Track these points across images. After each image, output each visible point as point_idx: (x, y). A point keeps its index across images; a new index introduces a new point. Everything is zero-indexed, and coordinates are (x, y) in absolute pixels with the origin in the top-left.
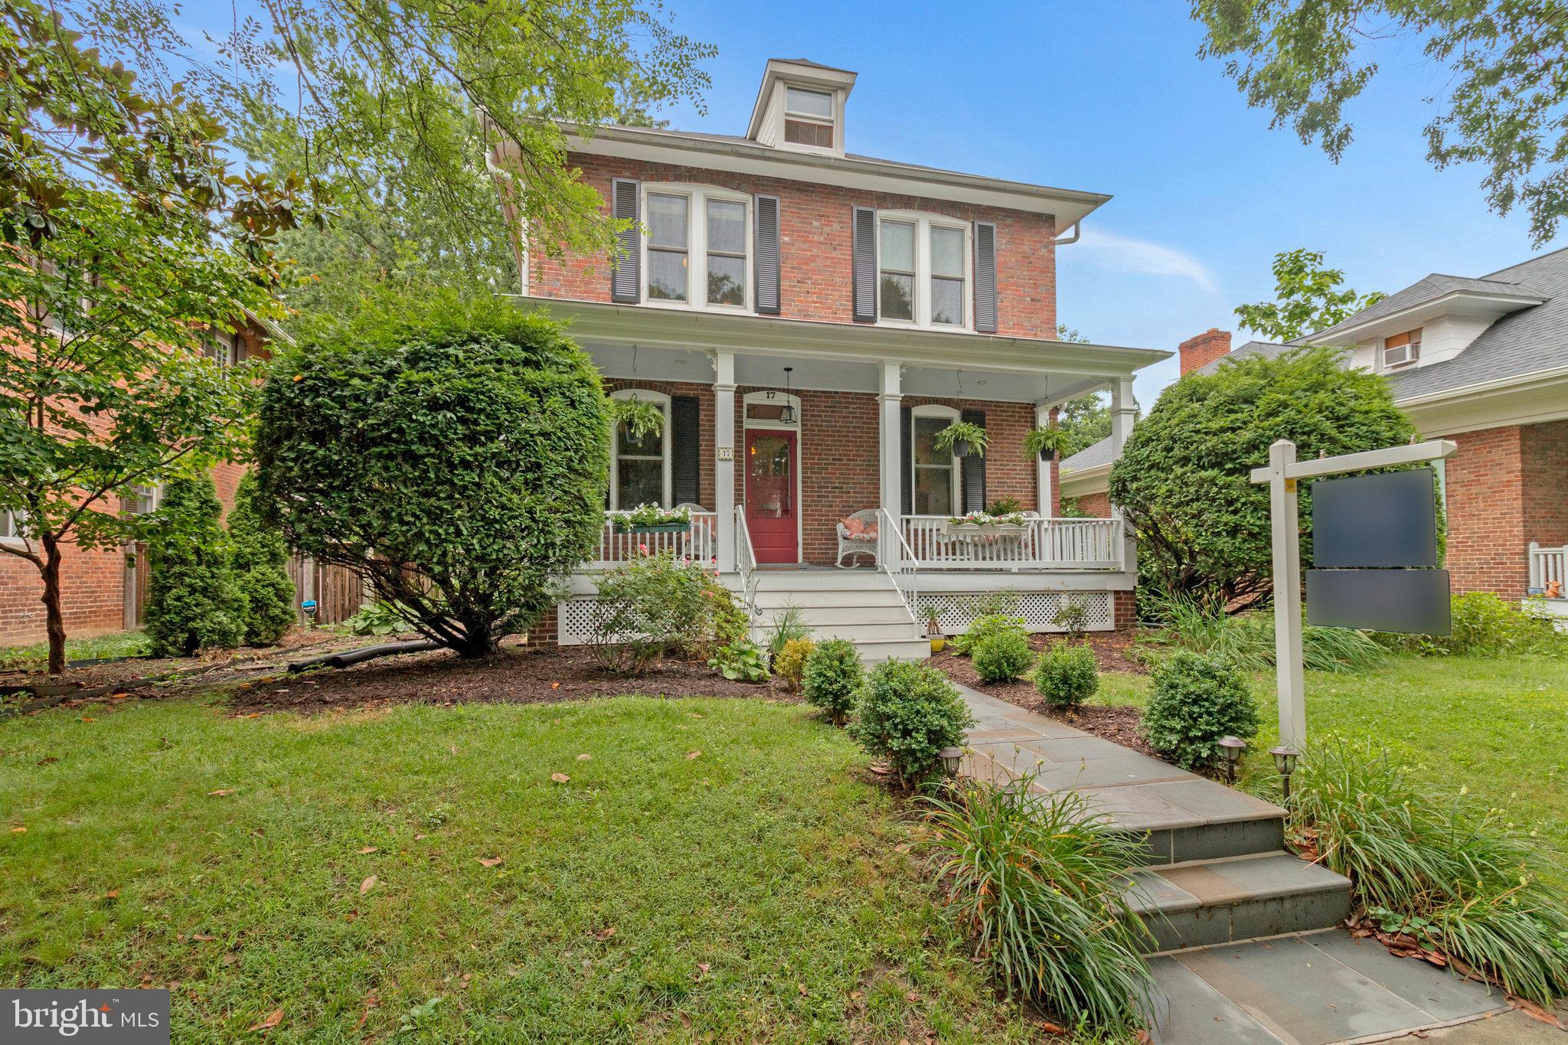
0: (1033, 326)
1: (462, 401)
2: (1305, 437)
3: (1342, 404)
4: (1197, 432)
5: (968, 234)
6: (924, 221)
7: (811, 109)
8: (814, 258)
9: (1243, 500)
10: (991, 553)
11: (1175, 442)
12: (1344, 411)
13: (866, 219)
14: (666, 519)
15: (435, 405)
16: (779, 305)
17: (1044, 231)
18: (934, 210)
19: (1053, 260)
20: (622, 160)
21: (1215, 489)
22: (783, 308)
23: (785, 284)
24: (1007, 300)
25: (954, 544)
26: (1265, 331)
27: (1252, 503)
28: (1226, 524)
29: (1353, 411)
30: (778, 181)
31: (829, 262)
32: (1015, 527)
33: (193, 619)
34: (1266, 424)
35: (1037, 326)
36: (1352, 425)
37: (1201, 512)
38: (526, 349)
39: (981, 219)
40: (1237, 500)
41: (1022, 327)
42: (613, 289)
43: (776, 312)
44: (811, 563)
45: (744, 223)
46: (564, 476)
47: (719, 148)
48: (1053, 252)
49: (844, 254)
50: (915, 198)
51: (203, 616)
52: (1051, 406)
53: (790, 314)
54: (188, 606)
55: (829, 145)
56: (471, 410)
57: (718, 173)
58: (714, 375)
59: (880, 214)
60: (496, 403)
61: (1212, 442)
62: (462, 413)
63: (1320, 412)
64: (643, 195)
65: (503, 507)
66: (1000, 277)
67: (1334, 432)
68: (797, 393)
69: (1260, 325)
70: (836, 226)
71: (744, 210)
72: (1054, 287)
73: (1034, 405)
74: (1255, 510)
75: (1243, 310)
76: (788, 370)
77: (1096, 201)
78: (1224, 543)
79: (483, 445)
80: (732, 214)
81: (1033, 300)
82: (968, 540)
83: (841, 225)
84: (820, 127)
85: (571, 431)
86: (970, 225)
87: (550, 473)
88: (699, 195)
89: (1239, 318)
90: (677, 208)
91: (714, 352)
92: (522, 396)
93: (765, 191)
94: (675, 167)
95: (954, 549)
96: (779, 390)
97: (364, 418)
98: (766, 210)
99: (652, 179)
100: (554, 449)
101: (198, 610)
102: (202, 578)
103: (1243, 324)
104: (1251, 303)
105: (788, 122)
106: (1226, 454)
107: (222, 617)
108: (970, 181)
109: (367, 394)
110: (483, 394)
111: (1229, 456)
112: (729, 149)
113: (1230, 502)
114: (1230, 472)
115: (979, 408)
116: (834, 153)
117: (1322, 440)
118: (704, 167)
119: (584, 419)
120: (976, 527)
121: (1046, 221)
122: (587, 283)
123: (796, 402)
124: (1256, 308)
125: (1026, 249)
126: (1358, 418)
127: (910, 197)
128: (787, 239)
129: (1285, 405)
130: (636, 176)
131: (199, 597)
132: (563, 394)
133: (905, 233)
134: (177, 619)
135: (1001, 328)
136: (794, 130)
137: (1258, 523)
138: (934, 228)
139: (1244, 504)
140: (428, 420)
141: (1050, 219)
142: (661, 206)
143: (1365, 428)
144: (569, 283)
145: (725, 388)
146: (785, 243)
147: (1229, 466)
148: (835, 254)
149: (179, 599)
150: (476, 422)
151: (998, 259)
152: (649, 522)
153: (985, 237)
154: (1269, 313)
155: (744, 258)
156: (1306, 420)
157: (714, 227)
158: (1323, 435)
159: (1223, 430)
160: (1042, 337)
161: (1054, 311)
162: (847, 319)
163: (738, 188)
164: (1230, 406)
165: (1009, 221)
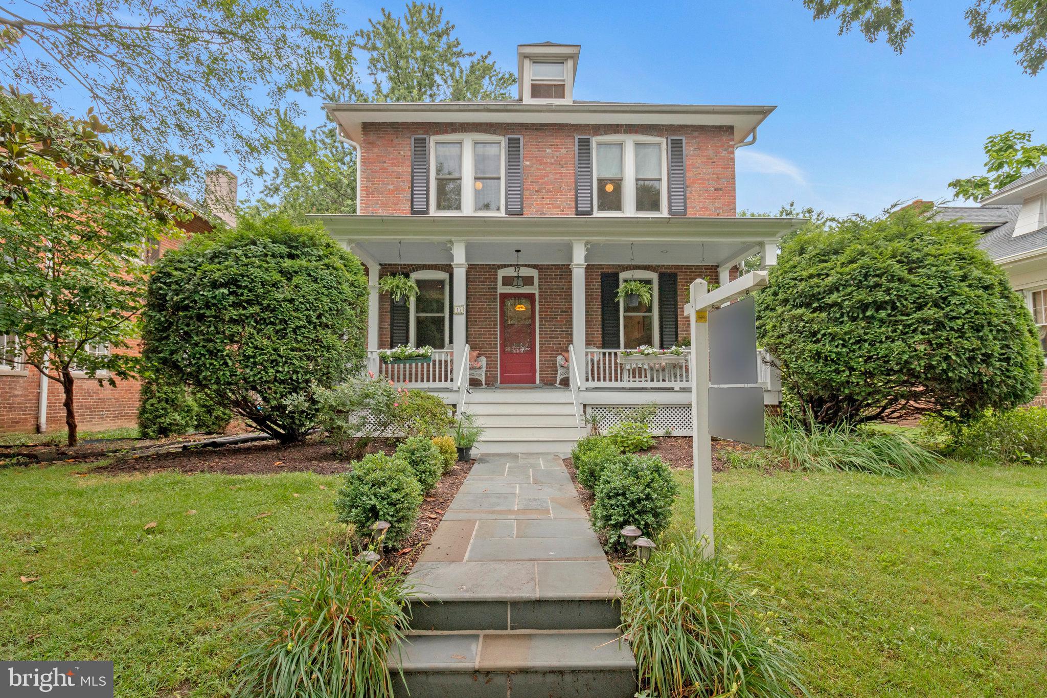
0: (716, 209)
1: (232, 282)
2: (876, 279)
3: (917, 250)
4: (794, 279)
5: (664, 146)
6: (629, 142)
7: (548, 74)
8: (547, 175)
9: (823, 332)
10: (664, 376)
11: (780, 288)
12: (917, 255)
13: (585, 145)
14: (414, 354)
15: (215, 285)
16: (522, 208)
17: (724, 138)
18: (636, 132)
19: (733, 159)
20: (418, 123)
21: (802, 324)
22: (525, 210)
23: (527, 194)
24: (694, 192)
25: (634, 370)
26: (976, 198)
27: (830, 334)
28: (810, 351)
29: (928, 255)
30: (522, 125)
31: (558, 176)
32: (675, 357)
33: (160, 417)
34: (847, 269)
35: (719, 208)
36: (924, 267)
37: (793, 342)
38: (291, 247)
39: (673, 135)
40: (819, 331)
41: (707, 209)
42: (412, 207)
43: (521, 213)
44: (546, 384)
45: (499, 156)
46: (305, 327)
47: (476, 107)
48: (733, 153)
49: (569, 170)
50: (621, 126)
51: (166, 415)
52: (730, 265)
53: (531, 212)
54: (157, 410)
55: (563, 97)
56: (239, 287)
57: (481, 124)
58: (451, 257)
59: (594, 140)
60: (255, 282)
61: (802, 286)
62: (233, 288)
63: (894, 257)
64: (432, 144)
65: (256, 348)
66: (689, 175)
67: (905, 274)
68: (535, 267)
69: (972, 194)
70: (563, 151)
71: (498, 147)
72: (734, 178)
73: (718, 266)
74: (833, 339)
75: (955, 184)
76: (518, 251)
77: (764, 112)
78: (810, 367)
79: (245, 308)
80: (492, 150)
81: (715, 190)
82: (646, 367)
83: (568, 150)
84: (556, 85)
85: (311, 298)
86: (665, 140)
87: (293, 326)
88: (468, 140)
89: (953, 191)
90: (454, 150)
91: (451, 242)
92: (277, 276)
93: (513, 133)
94: (452, 124)
95: (634, 374)
96: (522, 265)
97: (177, 295)
98: (513, 145)
99: (437, 133)
100: (297, 310)
101: (163, 412)
102: (165, 393)
103: (957, 195)
104: (964, 177)
105: (533, 85)
106: (813, 295)
107: (176, 416)
108: (659, 109)
109: (182, 280)
110: (247, 276)
111: (815, 297)
112: (482, 107)
113: (814, 334)
114: (815, 310)
115: (673, 270)
116: (567, 101)
117: (891, 281)
118: (471, 121)
119: (324, 290)
120: (643, 357)
121: (727, 131)
122: (396, 204)
123: (535, 273)
124: (968, 181)
125: (710, 153)
126: (930, 260)
127: (617, 125)
128: (528, 163)
129: (863, 254)
130: (426, 133)
131: (163, 404)
132: (309, 275)
133: (615, 151)
134: (151, 417)
135: (689, 211)
136: (537, 90)
137: (835, 350)
138: (638, 145)
139: (824, 335)
140: (210, 294)
141: (730, 129)
142: (443, 150)
143: (934, 269)
144: (384, 206)
145: (460, 265)
146: (528, 166)
147: (815, 305)
148: (562, 170)
149: (152, 405)
150: (242, 295)
151: (687, 162)
152: (402, 357)
153: (676, 148)
154: (982, 184)
155: (499, 178)
156: (879, 265)
157: (479, 161)
158: (893, 276)
159: (811, 276)
160: (724, 216)
161: (734, 196)
162: (571, 214)
163: (495, 133)
164: (823, 256)
165: (696, 134)
